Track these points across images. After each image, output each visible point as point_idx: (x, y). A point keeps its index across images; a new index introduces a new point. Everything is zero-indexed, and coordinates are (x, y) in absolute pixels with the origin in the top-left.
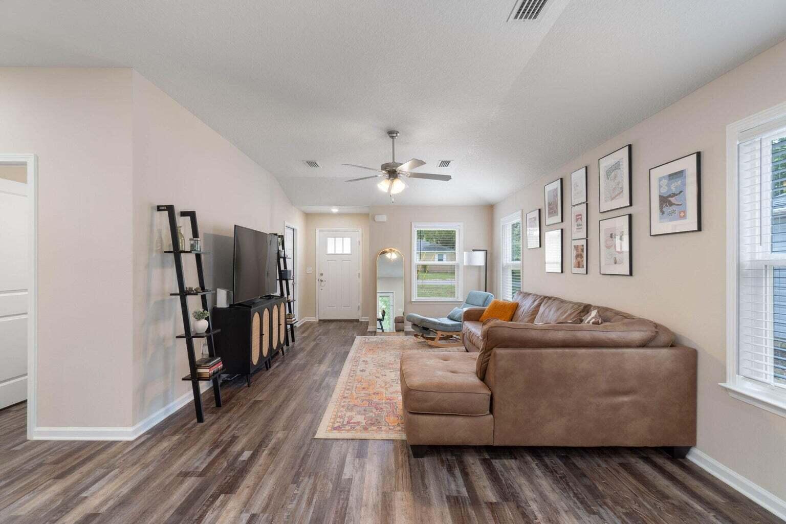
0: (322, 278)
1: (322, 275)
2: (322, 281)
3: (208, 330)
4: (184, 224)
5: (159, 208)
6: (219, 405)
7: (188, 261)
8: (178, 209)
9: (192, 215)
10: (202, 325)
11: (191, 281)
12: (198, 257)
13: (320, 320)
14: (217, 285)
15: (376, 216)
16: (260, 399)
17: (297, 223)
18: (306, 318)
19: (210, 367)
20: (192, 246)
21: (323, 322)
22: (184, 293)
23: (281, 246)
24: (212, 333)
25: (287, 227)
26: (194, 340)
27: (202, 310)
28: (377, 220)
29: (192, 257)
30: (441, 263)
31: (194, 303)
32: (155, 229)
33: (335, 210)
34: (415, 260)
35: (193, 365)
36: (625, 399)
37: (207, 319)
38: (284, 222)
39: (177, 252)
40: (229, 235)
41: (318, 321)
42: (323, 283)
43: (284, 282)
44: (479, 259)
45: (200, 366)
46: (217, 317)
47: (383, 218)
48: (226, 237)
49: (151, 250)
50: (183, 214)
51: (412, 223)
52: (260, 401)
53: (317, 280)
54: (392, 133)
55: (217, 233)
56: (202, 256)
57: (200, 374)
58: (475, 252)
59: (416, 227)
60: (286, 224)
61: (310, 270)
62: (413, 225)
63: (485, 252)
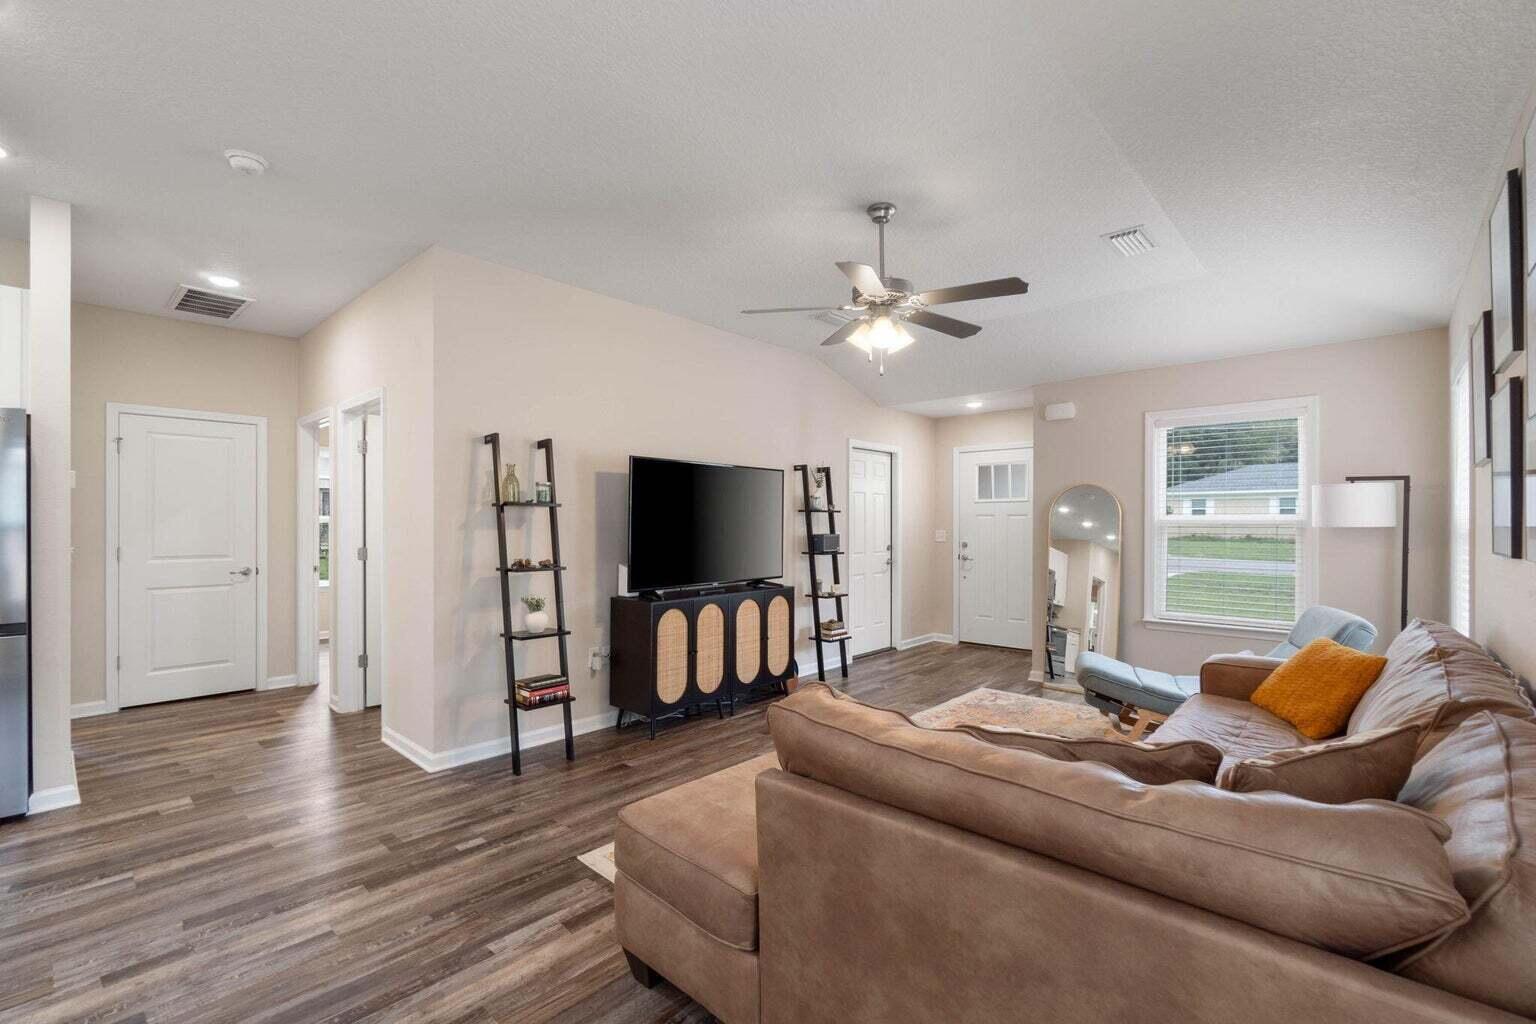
0: (966, 552)
1: (965, 545)
2: (965, 559)
5: (485, 441)
9: (549, 445)
10: (538, 621)
12: (552, 512)
13: (961, 642)
15: (1047, 409)
16: (630, 765)
18: (935, 634)
19: (532, 690)
20: (539, 494)
21: (967, 646)
22: (505, 568)
25: (854, 448)
28: (1051, 417)
30: (1288, 517)
33: (974, 404)
34: (1156, 512)
35: (512, 681)
38: (848, 440)
39: (499, 504)
41: (956, 643)
42: (970, 565)
44: (1374, 506)
45: (522, 685)
47: (1069, 410)
49: (471, 502)
50: (542, 444)
51: (1144, 415)
52: (630, 767)
53: (956, 557)
54: (875, 210)
57: (521, 699)
58: (1358, 485)
59: (1158, 424)
60: (853, 442)
61: (941, 535)
62: (1149, 420)
63: (1402, 482)
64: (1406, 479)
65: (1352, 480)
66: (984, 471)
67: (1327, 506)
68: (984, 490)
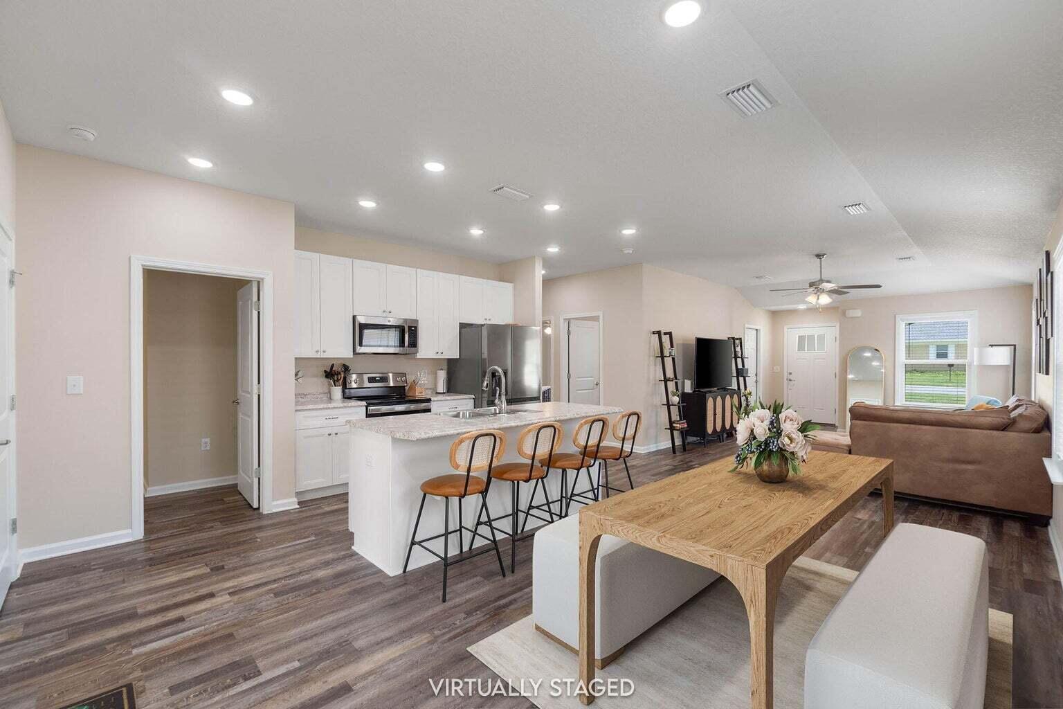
0: (791, 377)
1: (791, 374)
2: (790, 380)
3: (679, 403)
4: (666, 339)
5: (654, 333)
6: (685, 450)
7: (668, 361)
8: (663, 331)
9: (670, 334)
10: (676, 399)
11: (670, 374)
12: (673, 359)
14: (685, 378)
15: (847, 312)
17: (762, 323)
19: (680, 424)
20: (670, 353)
22: (666, 380)
23: (739, 347)
24: (681, 405)
25: (748, 329)
26: (671, 407)
27: (675, 391)
28: (847, 316)
29: (671, 358)
31: (671, 385)
32: (652, 344)
33: (802, 307)
34: (901, 358)
35: (671, 422)
36: (970, 467)
37: (678, 396)
38: (744, 325)
39: (662, 357)
40: (691, 343)
42: (792, 383)
43: (741, 379)
44: (1001, 357)
45: (674, 423)
46: (684, 397)
47: (858, 313)
48: (690, 344)
49: (650, 356)
50: (665, 334)
51: (897, 316)
53: (785, 379)
55: (685, 342)
56: (676, 359)
57: (674, 427)
58: (994, 348)
59: (903, 320)
60: (747, 326)
61: (777, 369)
62: (898, 319)
63: (1013, 347)
64: (1015, 346)
65: (992, 346)
66: (801, 339)
67: (981, 356)
68: (801, 348)
